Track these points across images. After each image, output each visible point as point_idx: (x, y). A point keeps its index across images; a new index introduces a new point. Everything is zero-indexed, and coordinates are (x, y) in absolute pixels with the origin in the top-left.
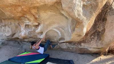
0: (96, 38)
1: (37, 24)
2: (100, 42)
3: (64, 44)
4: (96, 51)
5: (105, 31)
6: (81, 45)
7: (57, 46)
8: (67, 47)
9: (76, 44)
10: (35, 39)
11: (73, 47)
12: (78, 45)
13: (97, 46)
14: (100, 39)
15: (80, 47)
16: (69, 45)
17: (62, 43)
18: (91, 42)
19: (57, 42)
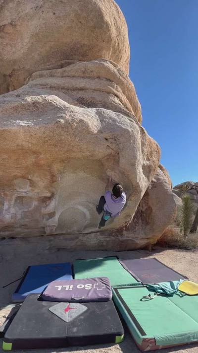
0: (140, 221)
1: (48, 195)
2: (148, 227)
3: (93, 235)
4: (144, 243)
5: (151, 211)
6: (122, 235)
7: (77, 240)
8: (97, 241)
9: (113, 234)
10: (29, 230)
11: (108, 239)
12: (117, 236)
13: (146, 234)
14: (147, 223)
15: (121, 239)
16: (101, 237)
17: (87, 234)
18: (136, 229)
19: (77, 233)
